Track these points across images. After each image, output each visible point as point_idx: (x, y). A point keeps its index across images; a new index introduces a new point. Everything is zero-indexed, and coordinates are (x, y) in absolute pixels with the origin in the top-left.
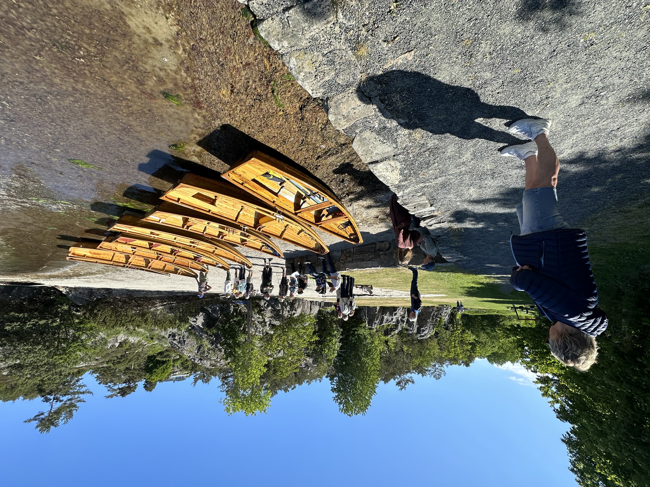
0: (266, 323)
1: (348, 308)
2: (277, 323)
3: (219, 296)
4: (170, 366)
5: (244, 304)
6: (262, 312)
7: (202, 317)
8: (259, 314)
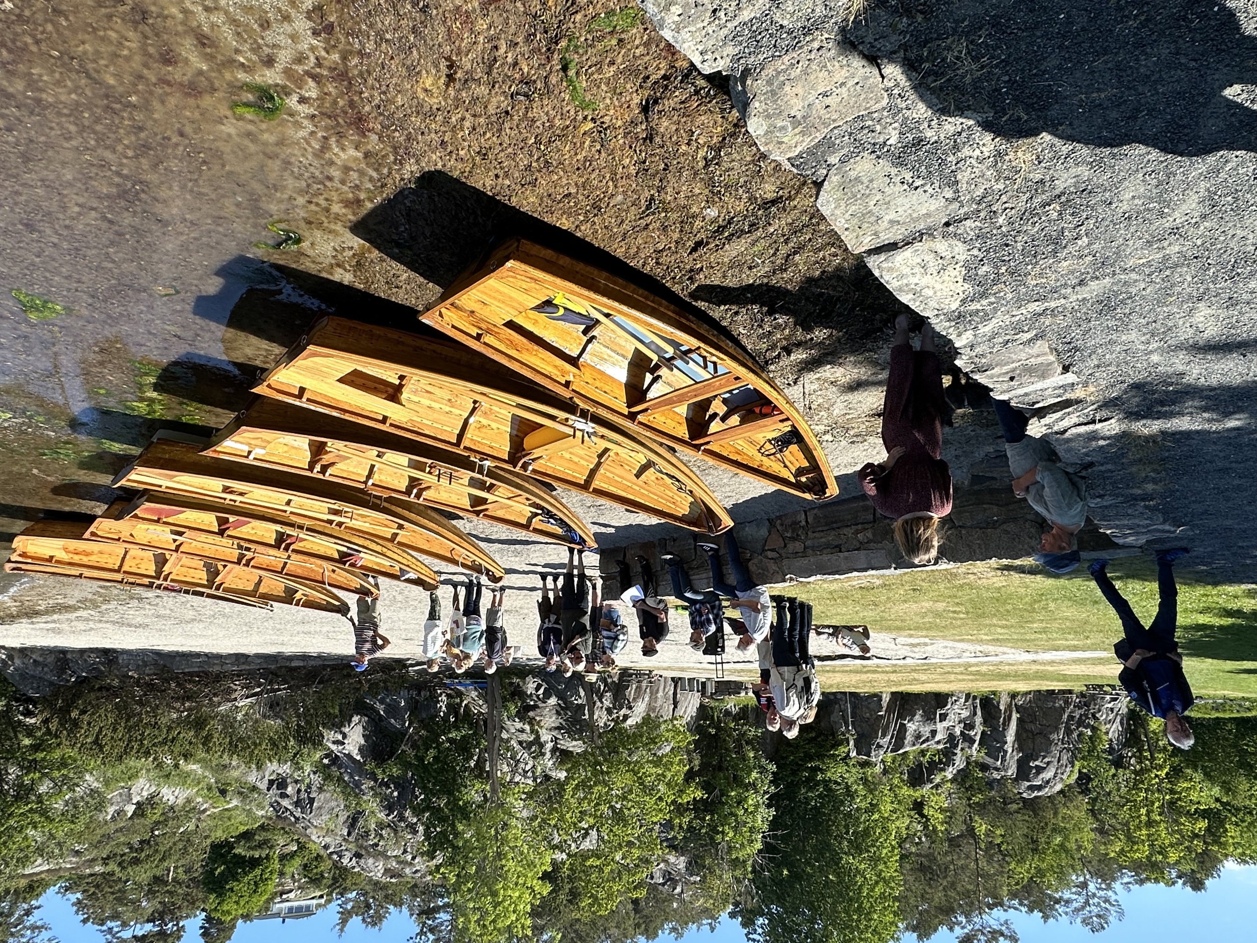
0: (541, 746)
1: (800, 698)
2: (576, 746)
3: (406, 666)
4: (271, 873)
5: (476, 689)
6: (531, 714)
7: (359, 729)
8: (522, 719)
